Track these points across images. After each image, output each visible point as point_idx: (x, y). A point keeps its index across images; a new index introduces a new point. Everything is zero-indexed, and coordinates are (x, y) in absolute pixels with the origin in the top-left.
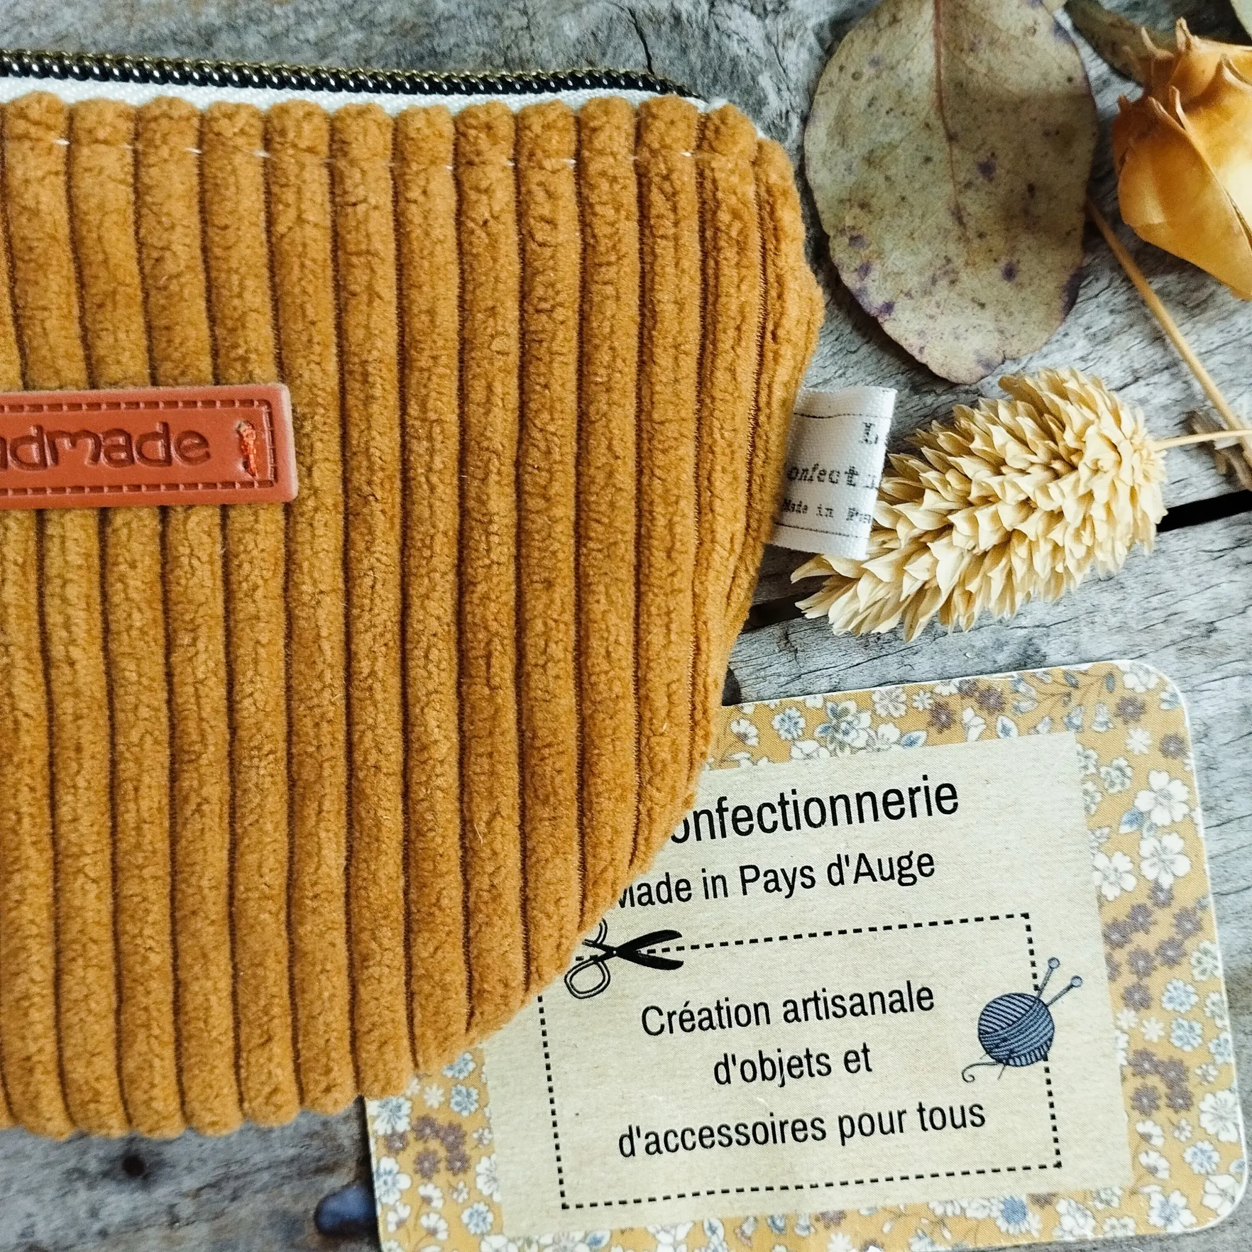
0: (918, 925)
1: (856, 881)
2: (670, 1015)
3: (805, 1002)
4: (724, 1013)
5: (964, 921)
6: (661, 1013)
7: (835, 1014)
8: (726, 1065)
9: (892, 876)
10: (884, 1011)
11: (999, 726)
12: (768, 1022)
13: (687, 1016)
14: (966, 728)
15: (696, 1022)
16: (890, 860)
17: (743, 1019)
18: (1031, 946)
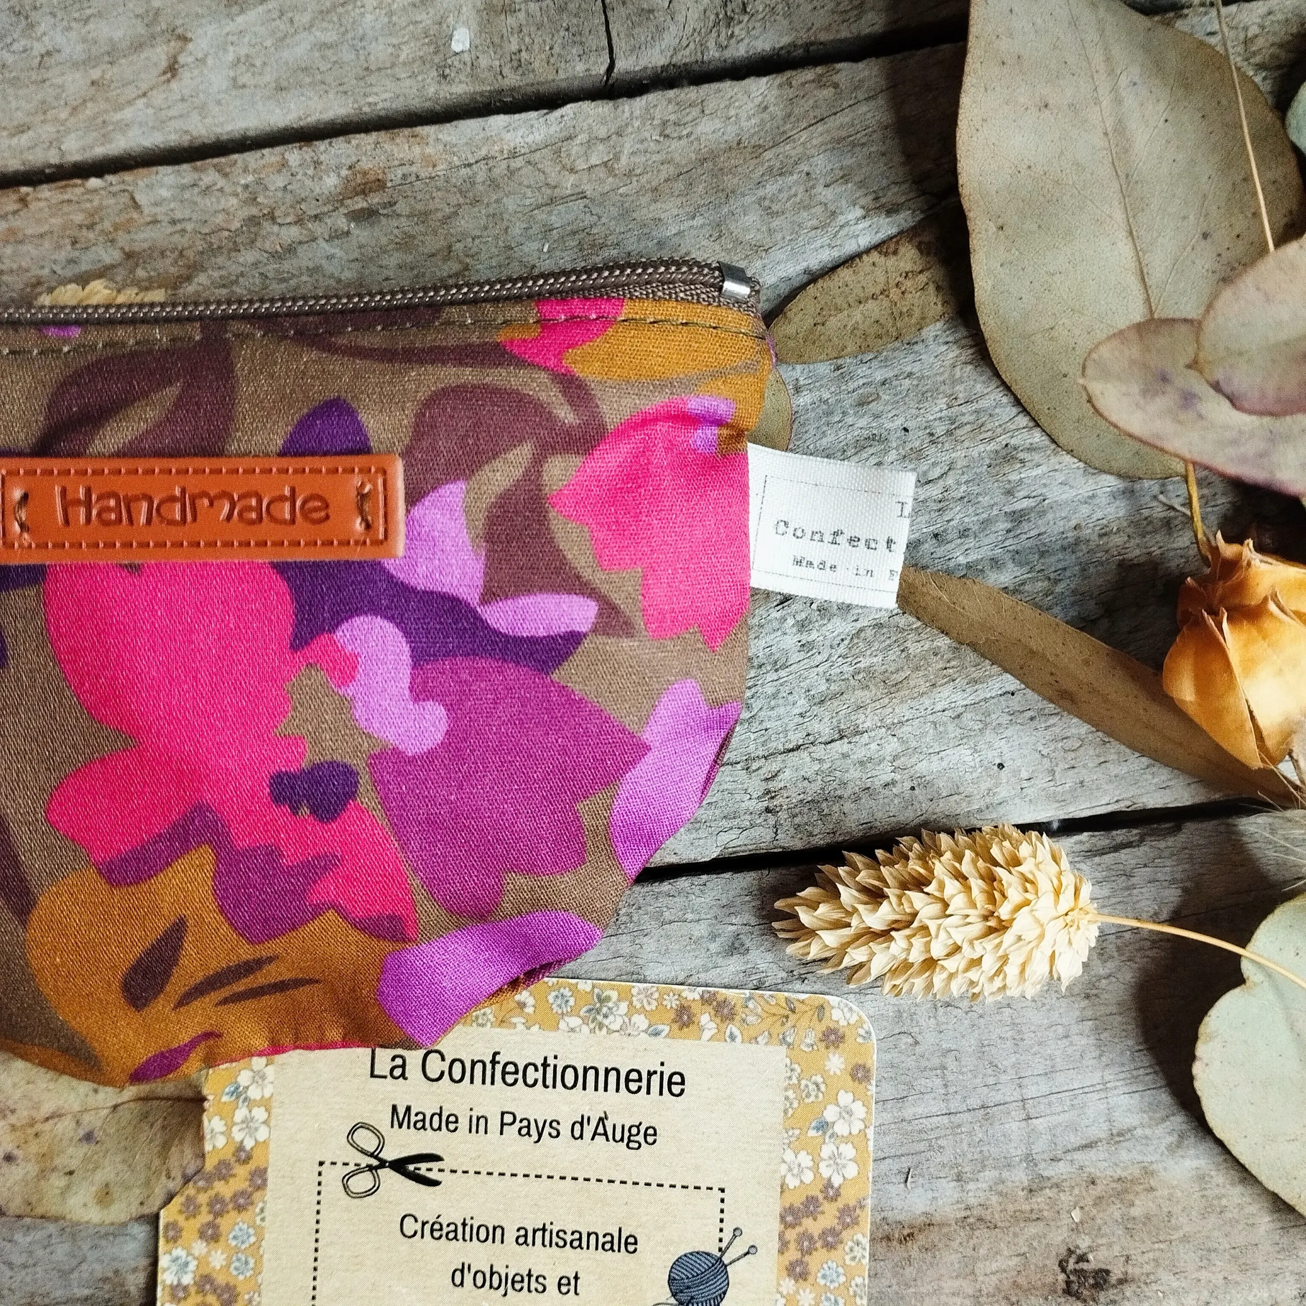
0: (636, 1183)
1: (593, 1139)
2: (424, 1224)
3: (535, 1231)
4: (468, 1229)
5: (673, 1186)
6: (416, 1221)
7: (557, 1244)
8: (462, 1271)
9: (622, 1140)
10: (597, 1248)
11: (728, 1033)
12: (502, 1242)
13: (437, 1227)
14: (702, 1029)
15: (444, 1232)
16: (623, 1127)
17: (483, 1236)
18: (722, 1216)
